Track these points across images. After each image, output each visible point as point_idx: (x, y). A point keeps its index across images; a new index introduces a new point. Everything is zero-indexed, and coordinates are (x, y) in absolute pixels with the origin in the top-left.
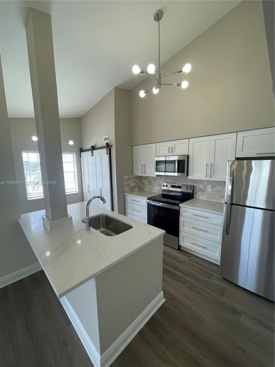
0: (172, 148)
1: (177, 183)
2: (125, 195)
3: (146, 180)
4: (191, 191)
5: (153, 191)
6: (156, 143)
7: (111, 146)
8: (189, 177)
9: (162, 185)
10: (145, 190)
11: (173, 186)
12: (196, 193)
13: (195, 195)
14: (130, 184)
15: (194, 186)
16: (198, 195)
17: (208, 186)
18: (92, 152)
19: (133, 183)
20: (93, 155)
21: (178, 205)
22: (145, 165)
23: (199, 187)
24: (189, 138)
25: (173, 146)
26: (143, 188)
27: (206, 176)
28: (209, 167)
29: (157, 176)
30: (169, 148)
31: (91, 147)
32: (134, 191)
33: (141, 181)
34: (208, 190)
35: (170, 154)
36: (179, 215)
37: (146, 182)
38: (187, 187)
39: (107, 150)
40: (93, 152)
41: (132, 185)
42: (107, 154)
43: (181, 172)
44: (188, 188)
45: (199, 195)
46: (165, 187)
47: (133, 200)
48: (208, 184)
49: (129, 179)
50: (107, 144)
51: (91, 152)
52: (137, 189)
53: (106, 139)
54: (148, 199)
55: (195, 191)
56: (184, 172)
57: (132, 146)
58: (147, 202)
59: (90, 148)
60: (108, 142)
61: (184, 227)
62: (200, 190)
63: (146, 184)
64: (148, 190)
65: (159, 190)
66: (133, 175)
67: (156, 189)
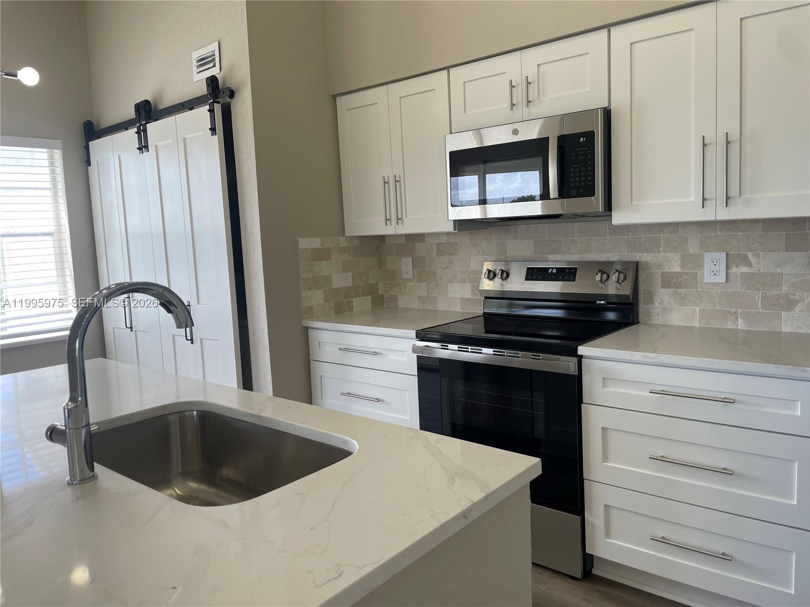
0: (528, 83)
1: (551, 257)
2: (306, 329)
3: (404, 260)
4: (626, 290)
5: (442, 306)
6: (447, 68)
7: (232, 94)
8: (618, 218)
9: (485, 270)
10: (401, 303)
11: (534, 274)
12: (650, 299)
13: (642, 308)
14: (329, 279)
15: (637, 263)
16: (657, 304)
17: (708, 257)
18: (142, 134)
19: (345, 271)
20: (146, 147)
21: (573, 353)
22: (396, 181)
23: (660, 266)
24: (608, 27)
25: (532, 74)
26: (394, 299)
27: (704, 199)
28: (717, 153)
29: (462, 225)
30: (512, 87)
31: (138, 107)
32: (351, 308)
33: (381, 264)
34: (708, 278)
35: (518, 113)
36: (580, 401)
37: (406, 266)
38: (604, 268)
39: (211, 111)
40: (145, 131)
41: (341, 280)
42: (213, 130)
43: (574, 192)
44: (608, 277)
45: (666, 305)
46: (498, 280)
47: (346, 350)
48: (706, 247)
49: (321, 254)
50: (212, 82)
51: (138, 133)
52: (362, 303)
53: (204, 62)
54: (422, 335)
55: (641, 288)
56: (593, 194)
57: (334, 97)
58: (415, 349)
59: (131, 114)
60: (215, 72)
61: (605, 458)
62: (670, 281)
63: (405, 276)
64: (416, 305)
65: (470, 297)
66: (343, 234)
67: (453, 296)
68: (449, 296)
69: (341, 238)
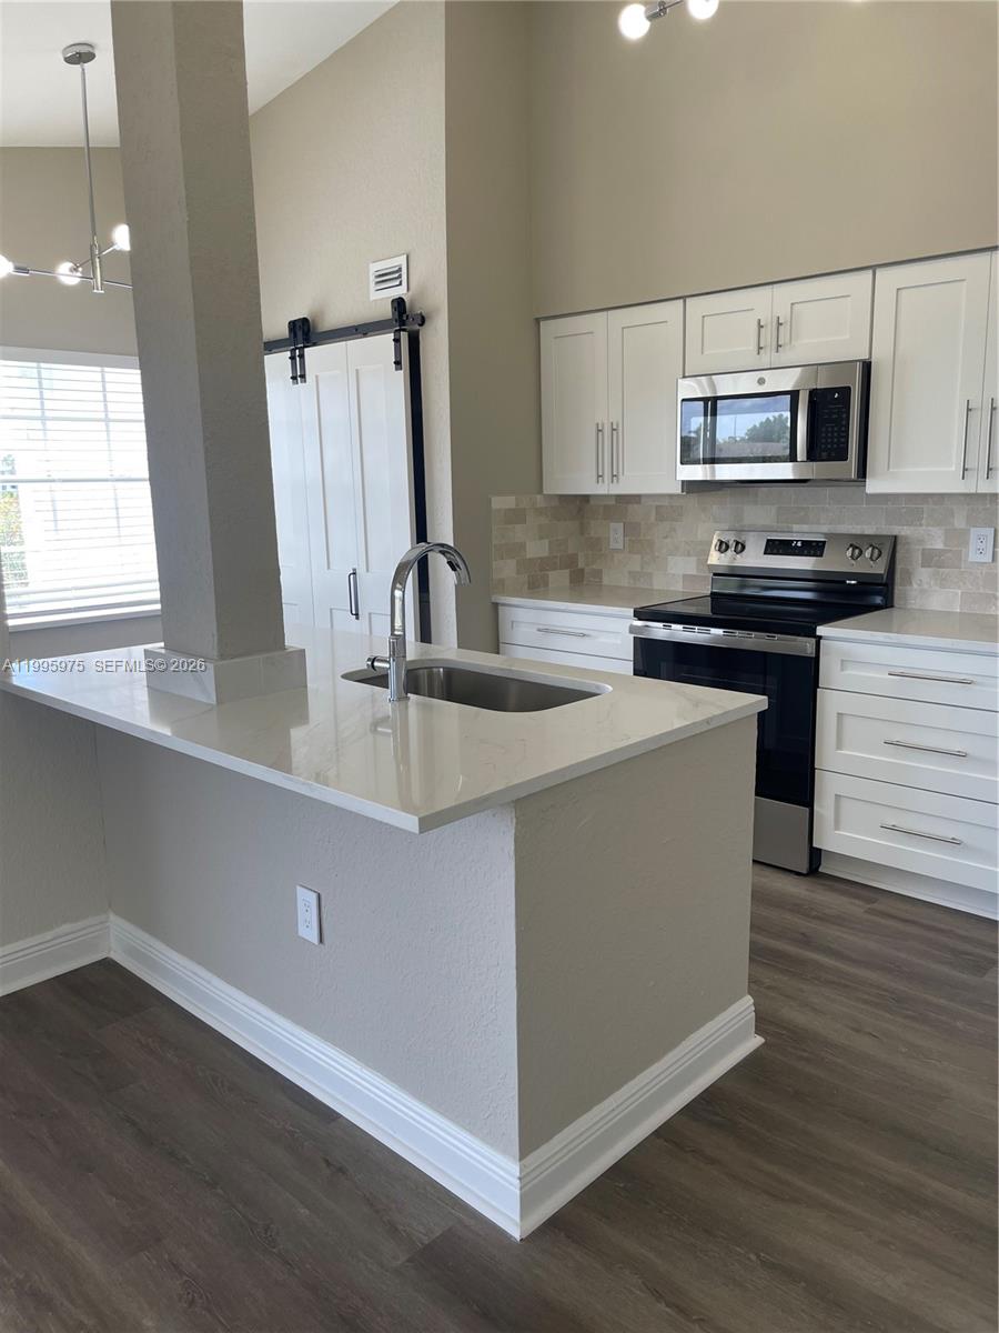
0: (779, 324)
1: (796, 527)
2: (496, 606)
3: (613, 525)
4: (879, 568)
5: (659, 583)
6: (684, 298)
7: (423, 321)
8: (873, 486)
9: (715, 541)
10: (606, 581)
11: (774, 547)
12: (908, 580)
13: (898, 589)
14: (522, 546)
15: (896, 537)
16: (915, 586)
17: (975, 532)
18: (298, 361)
19: (541, 538)
20: (303, 376)
21: (812, 633)
22: (613, 429)
23: (921, 541)
24: (874, 268)
25: (784, 314)
26: (598, 573)
27: (965, 470)
28: (981, 421)
29: (690, 487)
30: (760, 327)
31: (293, 325)
32: (546, 584)
33: (583, 530)
34: (973, 557)
35: (767, 358)
36: (816, 685)
37: (615, 534)
38: (857, 544)
39: (397, 340)
40: (302, 356)
41: (537, 549)
42: (398, 363)
43: (824, 454)
44: (861, 553)
45: (926, 587)
46: (730, 552)
47: (546, 631)
48: (973, 521)
49: (516, 516)
50: (399, 304)
51: (293, 358)
52: (559, 577)
53: (384, 278)
54: (640, 614)
55: (899, 567)
56: (845, 458)
57: (538, 321)
58: (632, 629)
59: (284, 332)
60: (400, 292)
61: (839, 746)
62: (931, 559)
63: (613, 546)
64: (625, 582)
65: (694, 572)
66: (540, 491)
67: (673, 572)
68: (669, 571)
69: (539, 497)
